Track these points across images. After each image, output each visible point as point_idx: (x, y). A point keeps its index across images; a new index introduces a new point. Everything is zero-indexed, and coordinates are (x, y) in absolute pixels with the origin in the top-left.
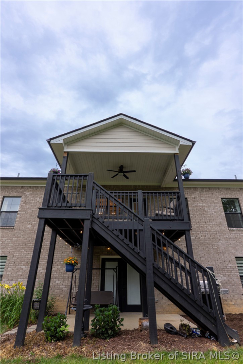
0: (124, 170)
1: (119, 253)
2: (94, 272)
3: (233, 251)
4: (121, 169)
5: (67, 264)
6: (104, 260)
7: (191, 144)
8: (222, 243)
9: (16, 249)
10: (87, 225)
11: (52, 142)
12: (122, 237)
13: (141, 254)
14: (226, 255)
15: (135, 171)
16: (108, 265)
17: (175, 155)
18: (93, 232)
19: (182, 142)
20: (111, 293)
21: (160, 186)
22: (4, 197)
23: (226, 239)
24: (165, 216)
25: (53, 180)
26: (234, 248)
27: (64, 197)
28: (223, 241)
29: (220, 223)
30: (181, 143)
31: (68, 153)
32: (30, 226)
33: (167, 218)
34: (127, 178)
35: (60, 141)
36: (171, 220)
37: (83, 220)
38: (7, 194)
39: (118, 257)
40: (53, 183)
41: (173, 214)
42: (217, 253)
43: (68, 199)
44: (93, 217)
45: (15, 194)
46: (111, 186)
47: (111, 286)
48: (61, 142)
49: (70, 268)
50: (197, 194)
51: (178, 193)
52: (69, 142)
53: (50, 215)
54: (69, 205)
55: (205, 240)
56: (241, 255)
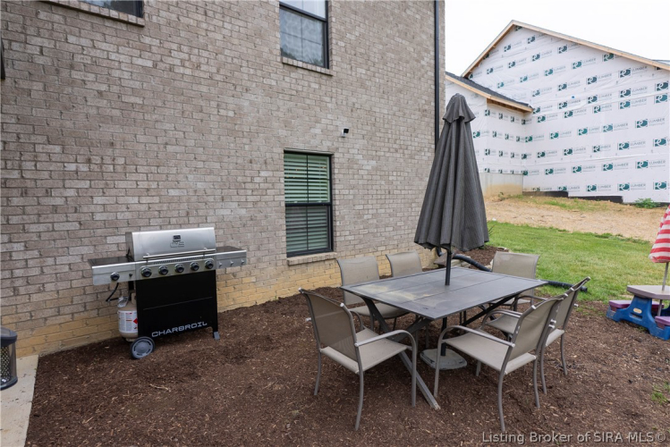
3: (282, 132)
8: (252, 103)
14: (260, 141)
23: (270, 92)
26: (287, 124)
28: (258, 97)
42: (231, 132)
55: (196, 80)
56: (301, 147)
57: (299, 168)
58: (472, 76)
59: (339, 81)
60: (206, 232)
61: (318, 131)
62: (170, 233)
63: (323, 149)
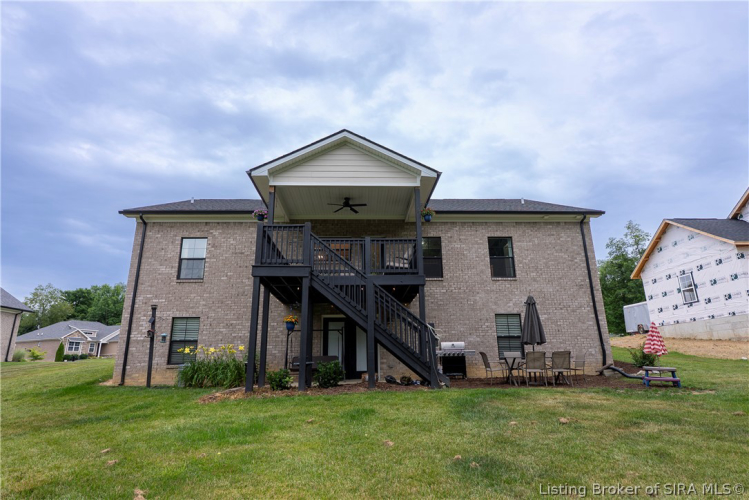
0: (351, 203)
1: (342, 312)
2: (315, 334)
3: (494, 307)
4: (347, 203)
5: (287, 322)
6: (327, 321)
7: (435, 175)
8: (480, 297)
9: (210, 308)
10: (306, 283)
11: (254, 174)
12: (343, 294)
13: (363, 312)
14: (484, 312)
15: (365, 205)
16: (332, 326)
17: (415, 189)
18: (312, 290)
19: (425, 173)
20: (336, 358)
21: (404, 221)
22: (182, 238)
23: (488, 292)
24: (397, 268)
25: (264, 232)
26: (496, 303)
27: (274, 246)
28: (482, 295)
29: (482, 272)
30: (423, 174)
31: (275, 187)
32: (225, 278)
33: (399, 271)
34: (356, 212)
35: (264, 172)
36: (405, 274)
37: (301, 278)
38: (186, 234)
39: (342, 316)
40: (264, 236)
41: (406, 266)
42: (473, 310)
43: (283, 254)
44: (312, 274)
45: (198, 234)
46: (334, 220)
47: (336, 349)
48: (266, 174)
49: (290, 325)
50: (454, 232)
51: (414, 240)
52: (274, 173)
53: (265, 272)
54: (284, 261)
55: (460, 293)
56: (503, 312)
57: (503, 320)
58: (741, 216)
59: (521, 281)
60: (462, 344)
61: (511, 304)
62: (450, 343)
63: (515, 312)
